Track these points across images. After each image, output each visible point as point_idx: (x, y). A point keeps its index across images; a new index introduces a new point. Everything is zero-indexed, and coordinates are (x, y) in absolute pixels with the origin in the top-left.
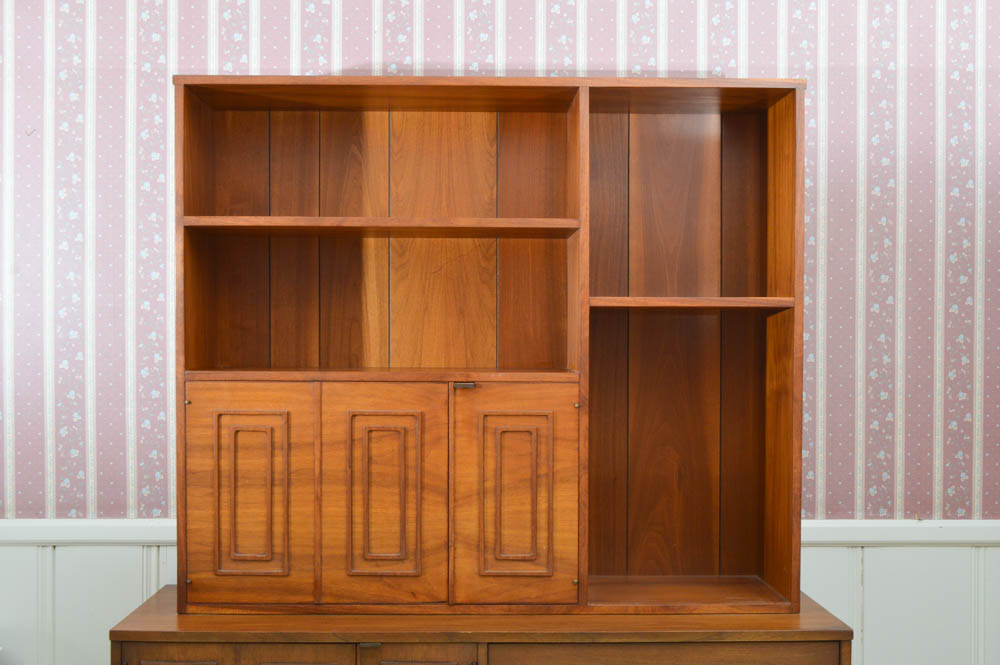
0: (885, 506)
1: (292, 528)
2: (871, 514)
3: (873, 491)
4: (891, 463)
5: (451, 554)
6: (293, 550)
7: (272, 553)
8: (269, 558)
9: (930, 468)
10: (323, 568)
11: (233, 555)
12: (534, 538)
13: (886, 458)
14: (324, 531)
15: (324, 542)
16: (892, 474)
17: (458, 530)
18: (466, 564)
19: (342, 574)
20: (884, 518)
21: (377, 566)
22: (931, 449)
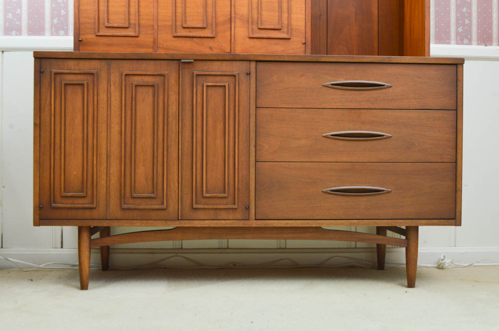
0: (467, 38)
1: (141, 10)
2: (459, 42)
3: (460, 30)
4: (470, 14)
5: (233, 25)
6: (141, 21)
7: (129, 24)
8: (127, 26)
9: (491, 17)
10: (159, 32)
11: (107, 24)
12: (280, 17)
13: (467, 11)
14: (159, 11)
15: (159, 18)
16: (470, 20)
17: (237, 12)
18: (241, 31)
19: (170, 37)
20: (466, 44)
21: (190, 32)
22: (491, 8)
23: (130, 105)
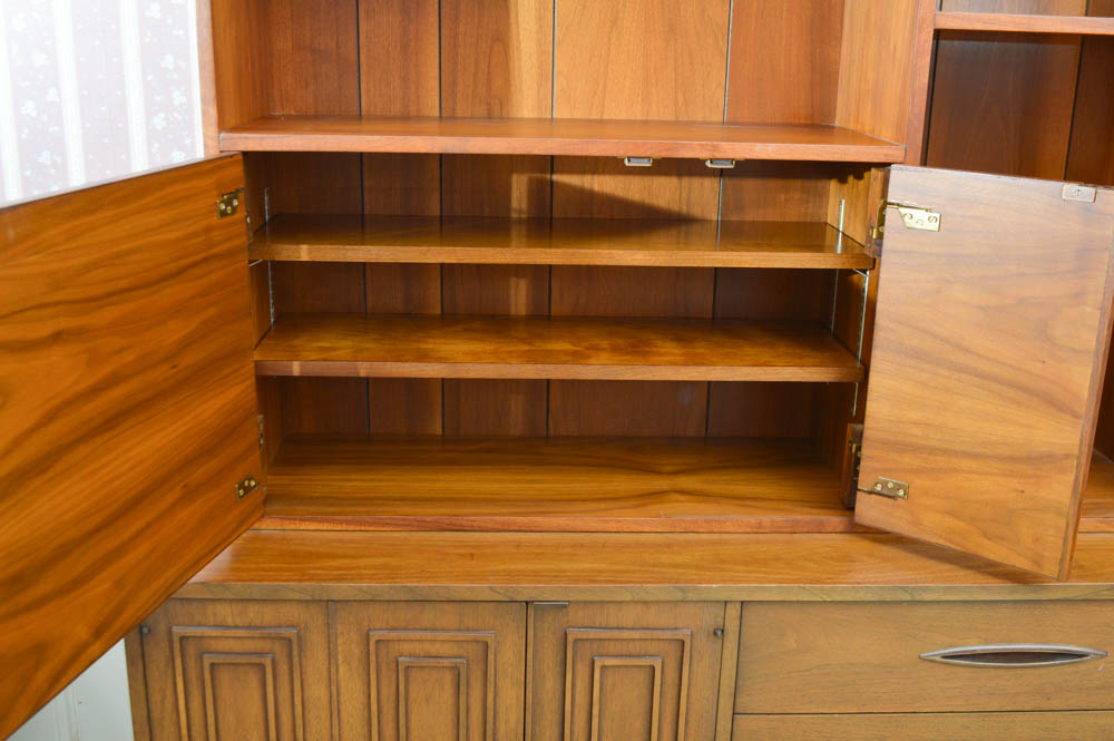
23: (392, 712)
